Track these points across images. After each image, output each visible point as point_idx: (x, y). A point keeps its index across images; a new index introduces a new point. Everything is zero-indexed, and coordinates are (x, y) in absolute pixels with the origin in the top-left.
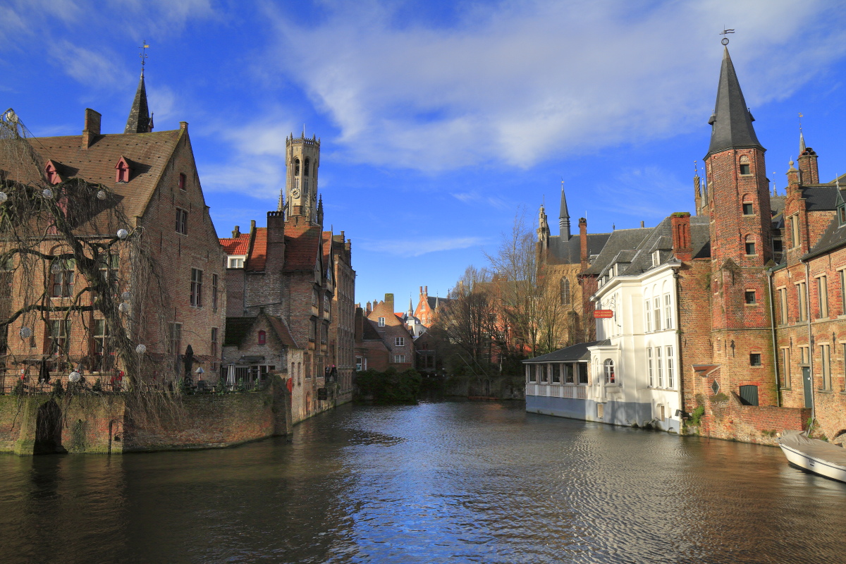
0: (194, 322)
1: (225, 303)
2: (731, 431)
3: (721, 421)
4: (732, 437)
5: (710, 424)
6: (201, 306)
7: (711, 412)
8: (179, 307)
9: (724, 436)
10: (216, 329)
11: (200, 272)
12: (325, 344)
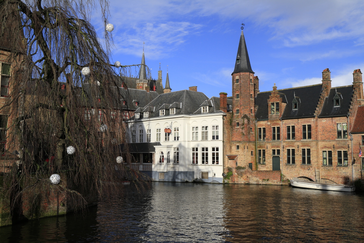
2: (246, 180)
3: (241, 177)
4: (247, 183)
5: (235, 178)
7: (236, 174)
9: (243, 182)
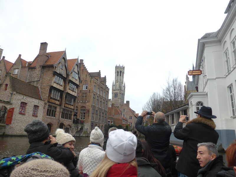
12: (72, 105)
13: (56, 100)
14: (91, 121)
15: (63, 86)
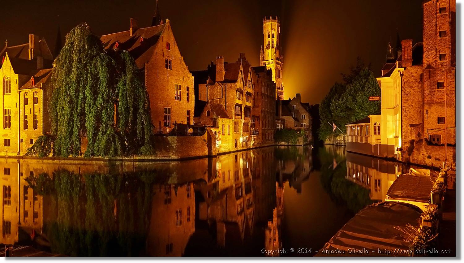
0: (177, 107)
1: (194, 99)
6: (181, 100)
8: (169, 101)
10: (190, 110)
11: (180, 86)
12: (249, 117)
13: (238, 115)
14: (262, 129)
15: (242, 99)
